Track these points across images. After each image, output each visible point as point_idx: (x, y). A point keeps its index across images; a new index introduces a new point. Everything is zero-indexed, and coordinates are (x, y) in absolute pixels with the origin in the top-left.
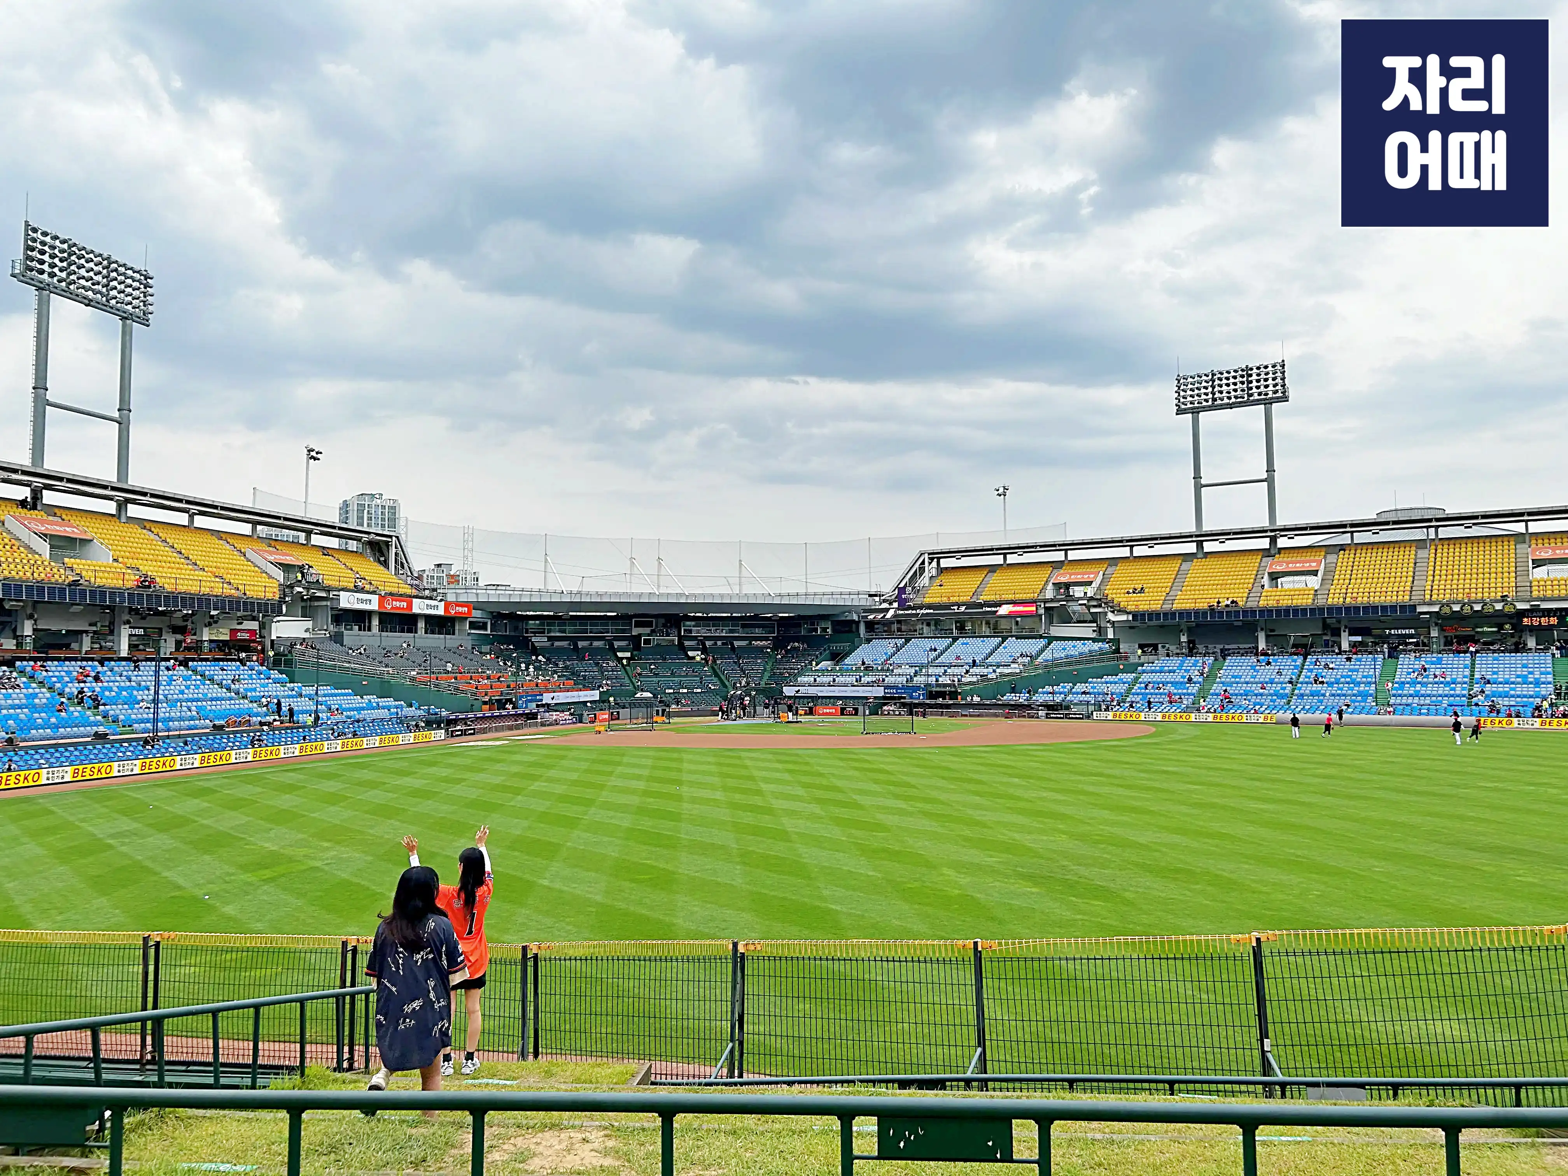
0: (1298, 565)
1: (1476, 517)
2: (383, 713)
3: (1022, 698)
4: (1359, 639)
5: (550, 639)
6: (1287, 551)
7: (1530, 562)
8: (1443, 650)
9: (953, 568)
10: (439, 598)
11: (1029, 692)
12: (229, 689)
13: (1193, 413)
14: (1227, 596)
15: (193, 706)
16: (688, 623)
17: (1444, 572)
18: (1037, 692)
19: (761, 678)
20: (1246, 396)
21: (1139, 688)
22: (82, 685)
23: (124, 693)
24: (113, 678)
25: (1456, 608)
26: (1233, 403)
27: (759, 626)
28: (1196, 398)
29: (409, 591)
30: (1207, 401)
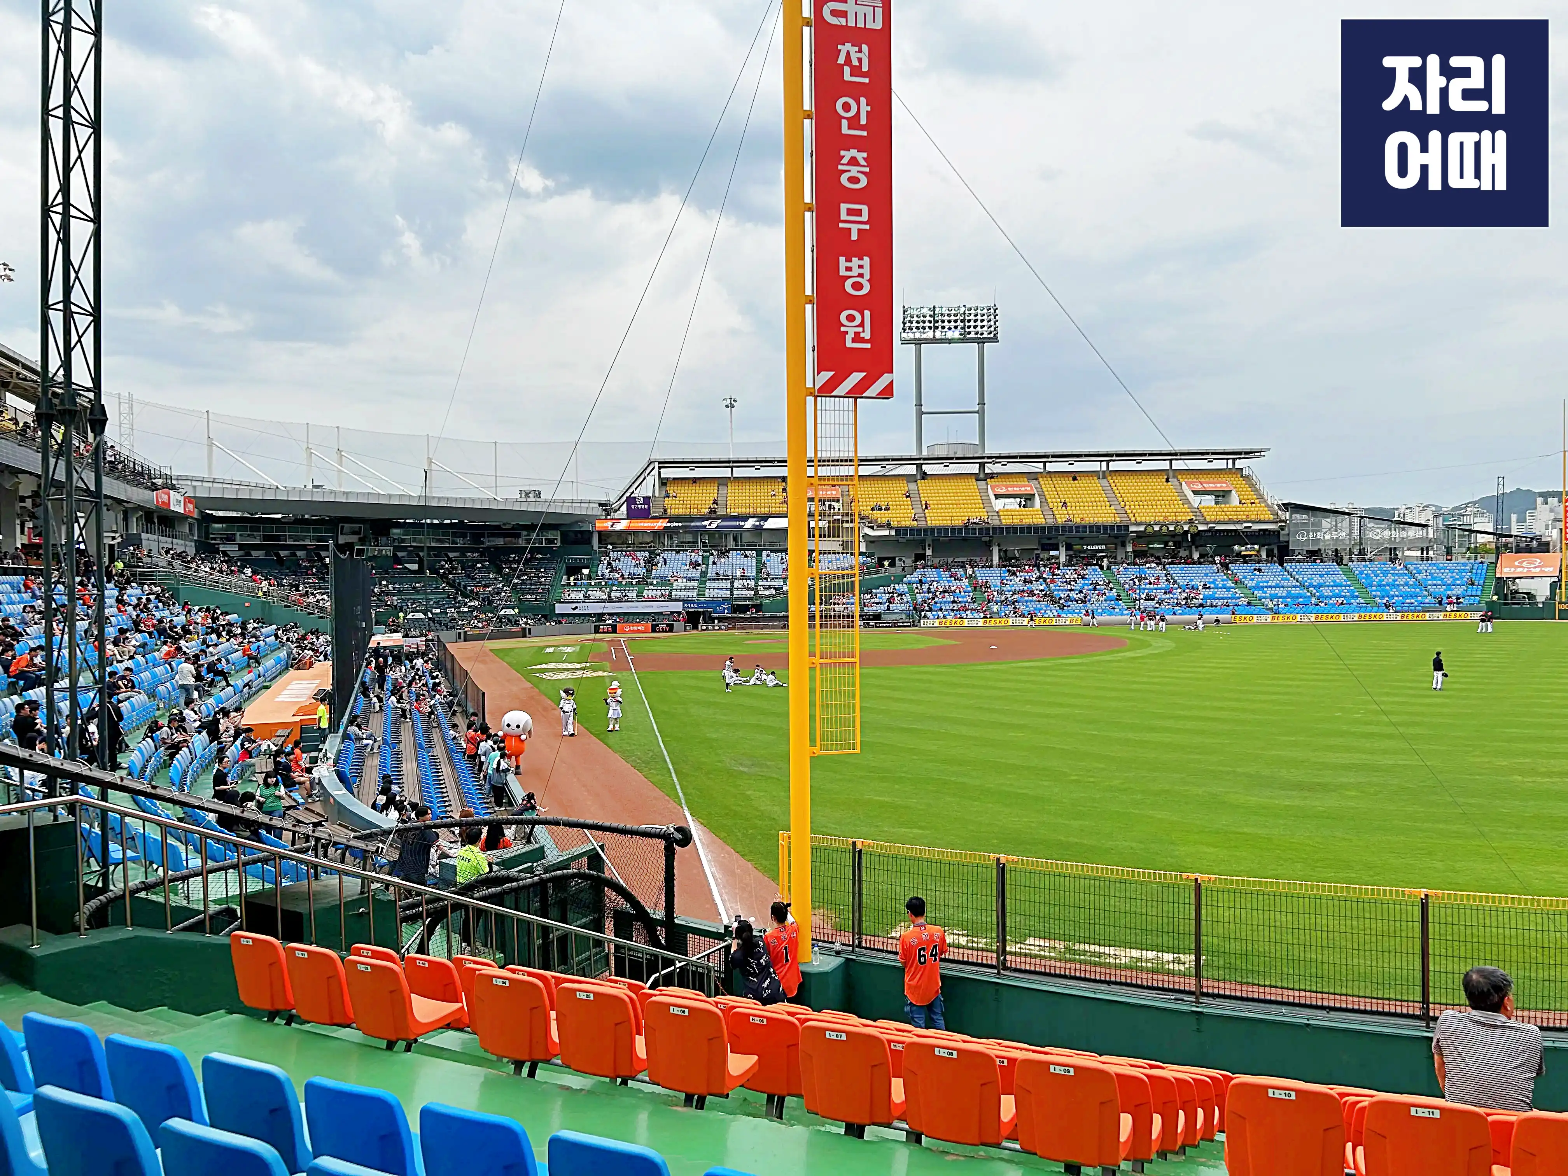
0: (1015, 489)
1: (1145, 455)
6: (998, 476)
7: (1189, 492)
9: (674, 479)
10: (184, 491)
13: (916, 344)
25: (1157, 528)
26: (954, 339)
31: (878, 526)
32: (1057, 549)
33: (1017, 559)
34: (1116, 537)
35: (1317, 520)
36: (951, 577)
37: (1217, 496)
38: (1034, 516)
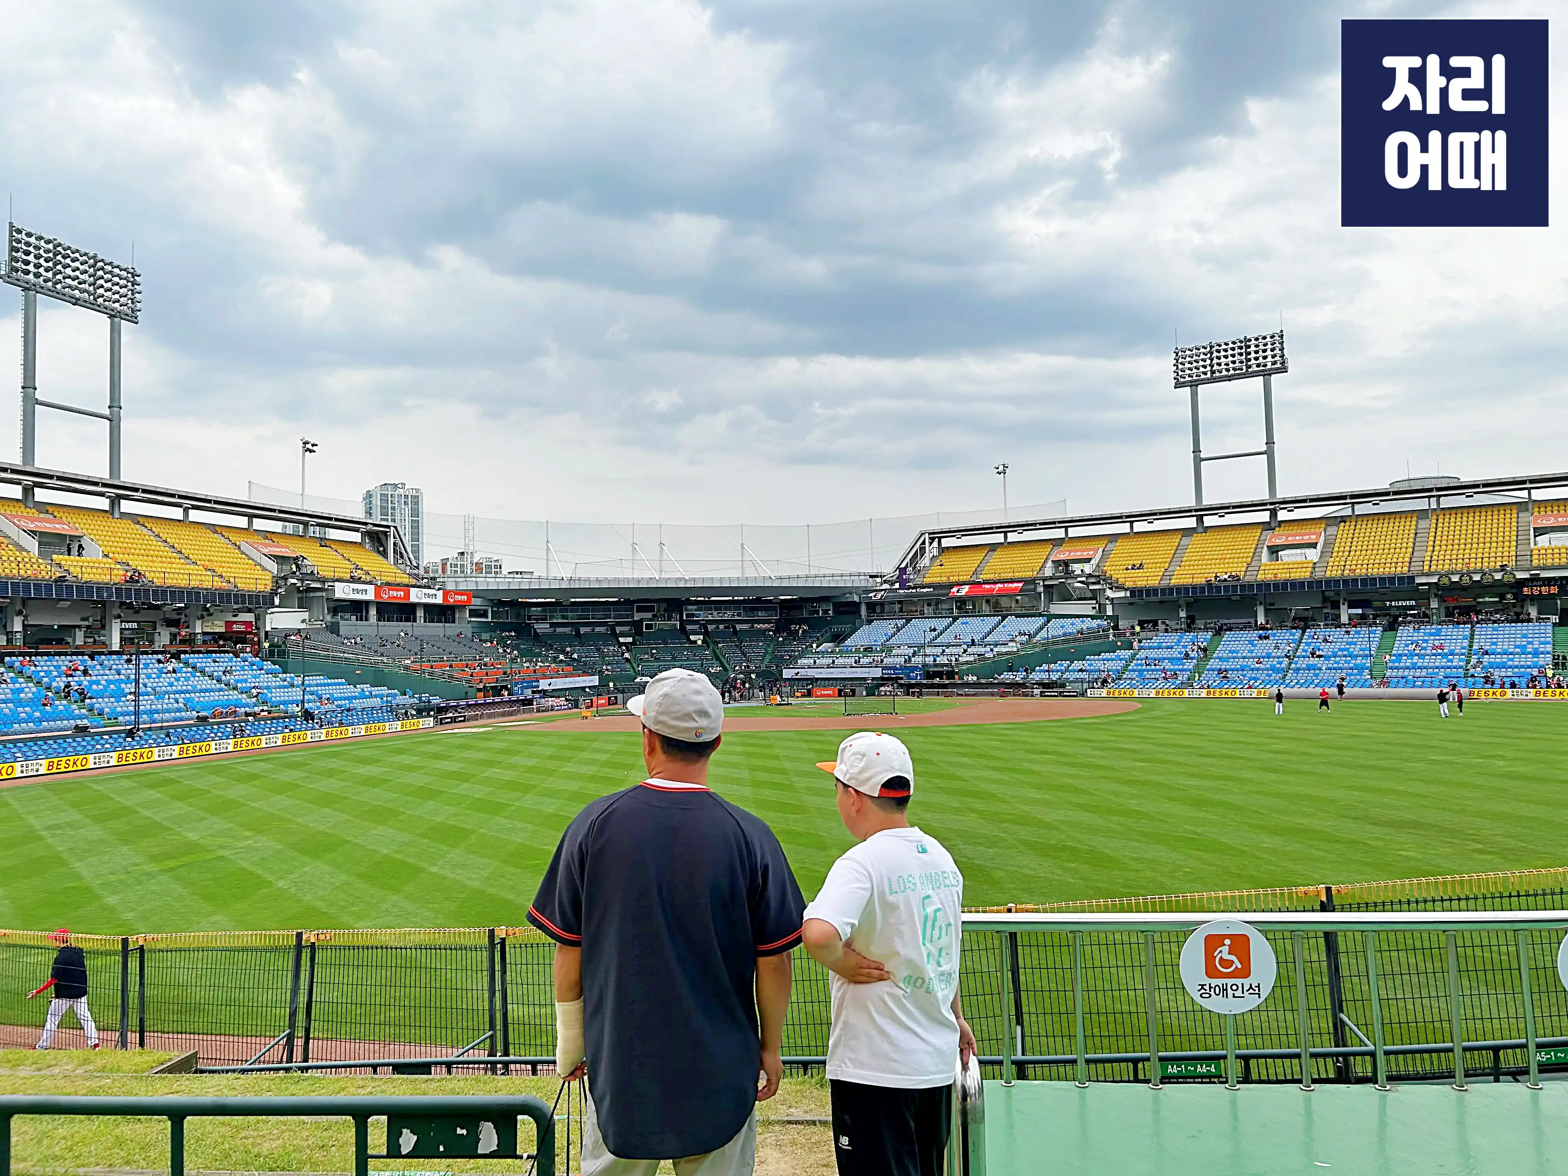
0: (1297, 538)
1: (1478, 486)
2: (376, 702)
3: (1019, 677)
4: (1360, 611)
5: (552, 625)
6: (1288, 524)
7: (1532, 530)
8: (1444, 621)
9: (954, 547)
10: (437, 587)
11: (1026, 670)
12: (219, 681)
13: (1191, 386)
14: (1225, 570)
15: (181, 698)
16: (690, 607)
17: (1444, 542)
18: (1034, 670)
19: (763, 660)
20: (1244, 368)
21: (1136, 665)
22: (70, 679)
23: (112, 686)
24: (102, 672)
25: (1455, 578)
26: (1232, 375)
27: (762, 609)
28: (1195, 371)
29: (406, 580)
30: (1204, 373)
31: (1119, 588)
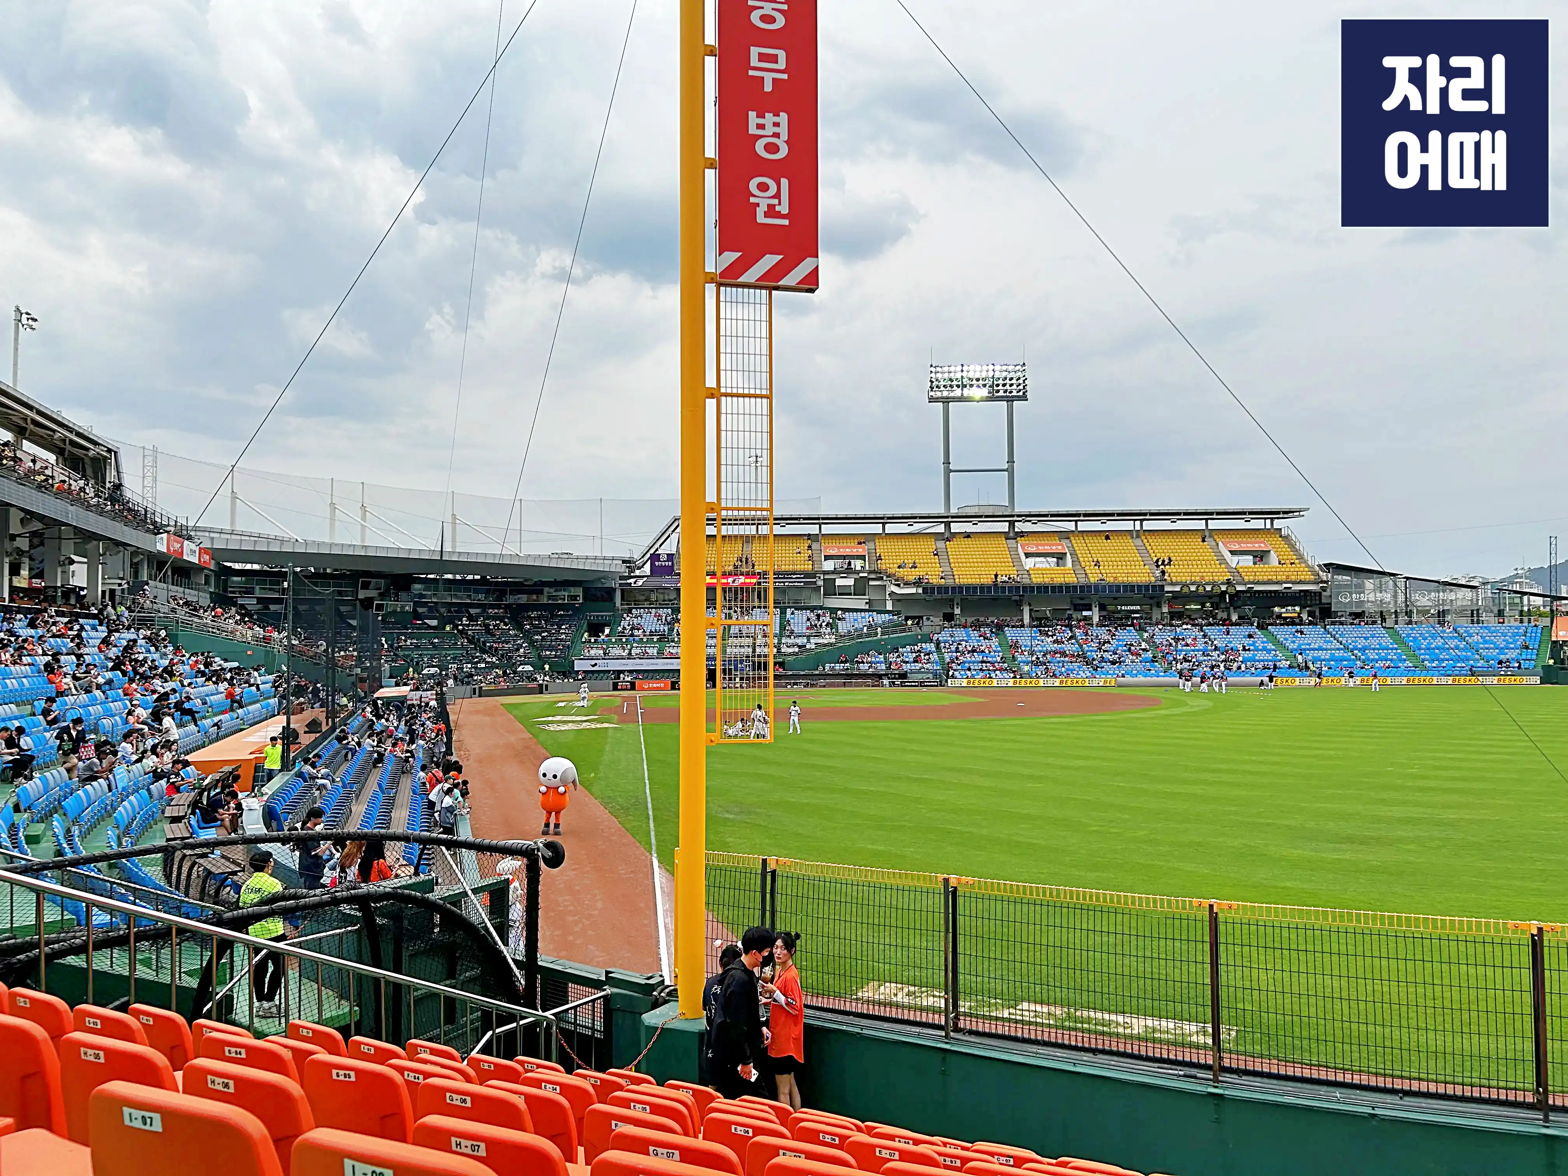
0: (1046, 547)
1: (1179, 514)
4: (1101, 613)
5: (260, 600)
6: (1030, 535)
7: (1226, 552)
10: (199, 541)
13: (943, 402)
14: (999, 573)
25: (1193, 588)
31: (905, 584)
32: (1090, 610)
33: (1047, 618)
34: (1152, 598)
35: (1360, 581)
36: (980, 636)
37: (1255, 557)
38: (1066, 575)
